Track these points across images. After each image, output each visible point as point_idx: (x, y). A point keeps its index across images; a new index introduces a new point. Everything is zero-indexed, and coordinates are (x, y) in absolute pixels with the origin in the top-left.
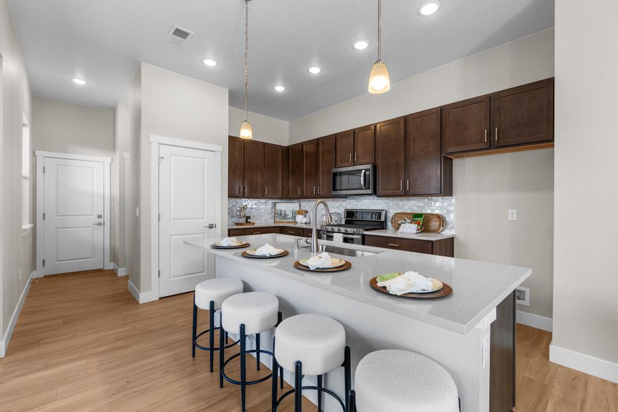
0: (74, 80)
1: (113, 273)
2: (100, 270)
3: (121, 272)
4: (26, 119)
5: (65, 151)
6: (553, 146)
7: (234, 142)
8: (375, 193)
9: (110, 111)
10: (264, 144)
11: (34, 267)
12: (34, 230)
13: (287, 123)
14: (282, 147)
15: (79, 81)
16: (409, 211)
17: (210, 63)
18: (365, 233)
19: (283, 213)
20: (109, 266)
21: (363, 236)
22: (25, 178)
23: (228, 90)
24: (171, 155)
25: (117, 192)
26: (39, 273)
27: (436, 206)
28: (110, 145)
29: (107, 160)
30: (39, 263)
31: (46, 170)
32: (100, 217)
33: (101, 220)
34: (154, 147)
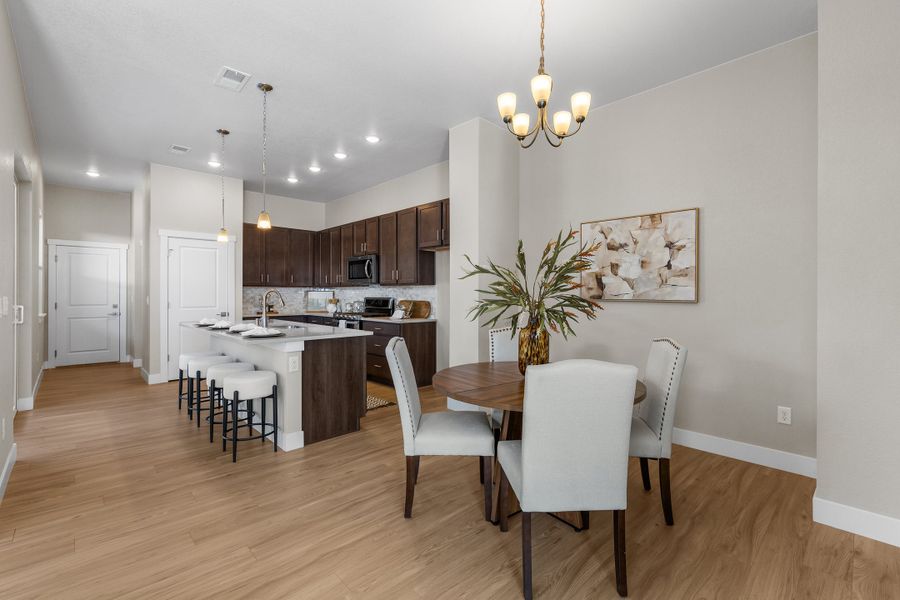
0: (88, 174)
1: (130, 365)
2: (115, 363)
3: (137, 363)
4: (41, 213)
5: (79, 239)
6: (449, 249)
7: (249, 230)
8: (378, 282)
9: (128, 195)
10: (290, 230)
11: (45, 357)
12: (46, 319)
13: (324, 205)
14: (313, 233)
15: (93, 173)
16: (410, 299)
17: (214, 163)
18: (363, 319)
19: (315, 302)
20: (126, 359)
21: (361, 322)
22: (40, 268)
23: (241, 182)
24: (181, 247)
25: (132, 282)
26: (50, 364)
27: (419, 293)
28: (126, 232)
29: (123, 247)
30: (51, 353)
31: (58, 258)
32: (115, 307)
33: (117, 310)
34: (164, 240)
